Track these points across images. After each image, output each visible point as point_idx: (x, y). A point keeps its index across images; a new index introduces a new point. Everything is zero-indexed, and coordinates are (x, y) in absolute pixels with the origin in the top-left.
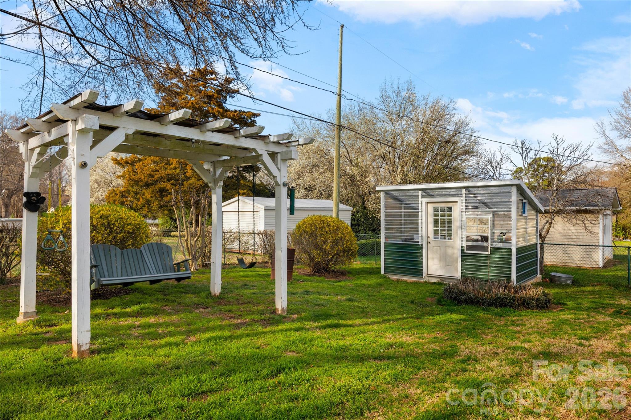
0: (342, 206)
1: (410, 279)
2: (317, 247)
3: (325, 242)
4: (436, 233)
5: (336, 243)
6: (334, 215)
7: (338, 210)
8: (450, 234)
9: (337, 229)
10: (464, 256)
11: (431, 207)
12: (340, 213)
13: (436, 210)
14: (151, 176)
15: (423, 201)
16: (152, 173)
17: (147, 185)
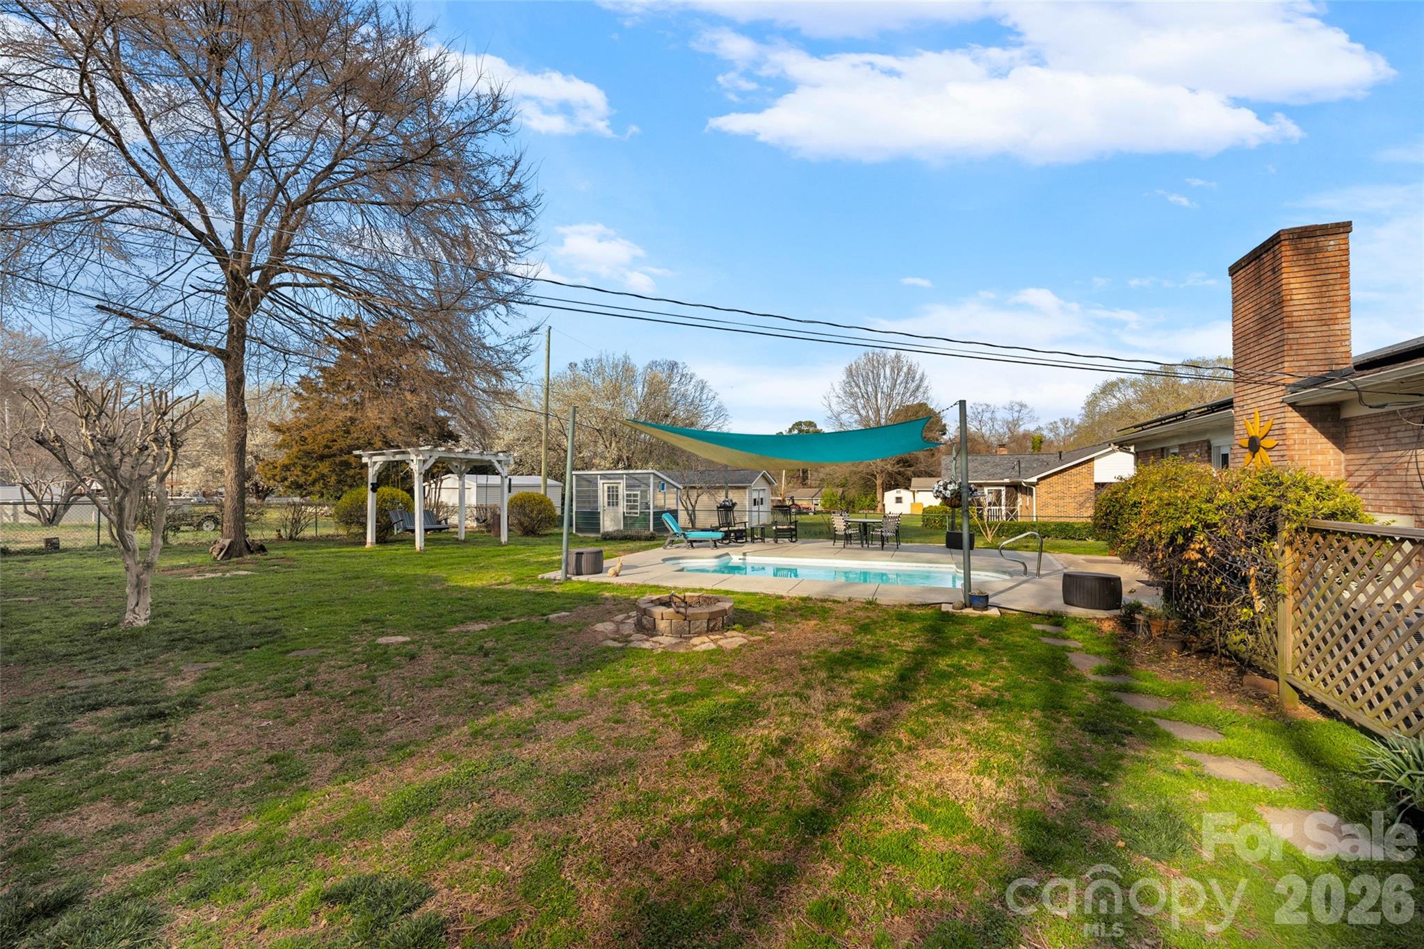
0: (550, 482)
1: (592, 535)
2: (525, 514)
3: (532, 512)
4: (609, 503)
5: (540, 512)
6: (542, 492)
7: (546, 486)
8: (617, 504)
9: (541, 502)
10: (625, 518)
11: (606, 486)
12: (548, 489)
13: (609, 488)
14: (327, 447)
15: (600, 482)
16: (329, 444)
17: (322, 458)
